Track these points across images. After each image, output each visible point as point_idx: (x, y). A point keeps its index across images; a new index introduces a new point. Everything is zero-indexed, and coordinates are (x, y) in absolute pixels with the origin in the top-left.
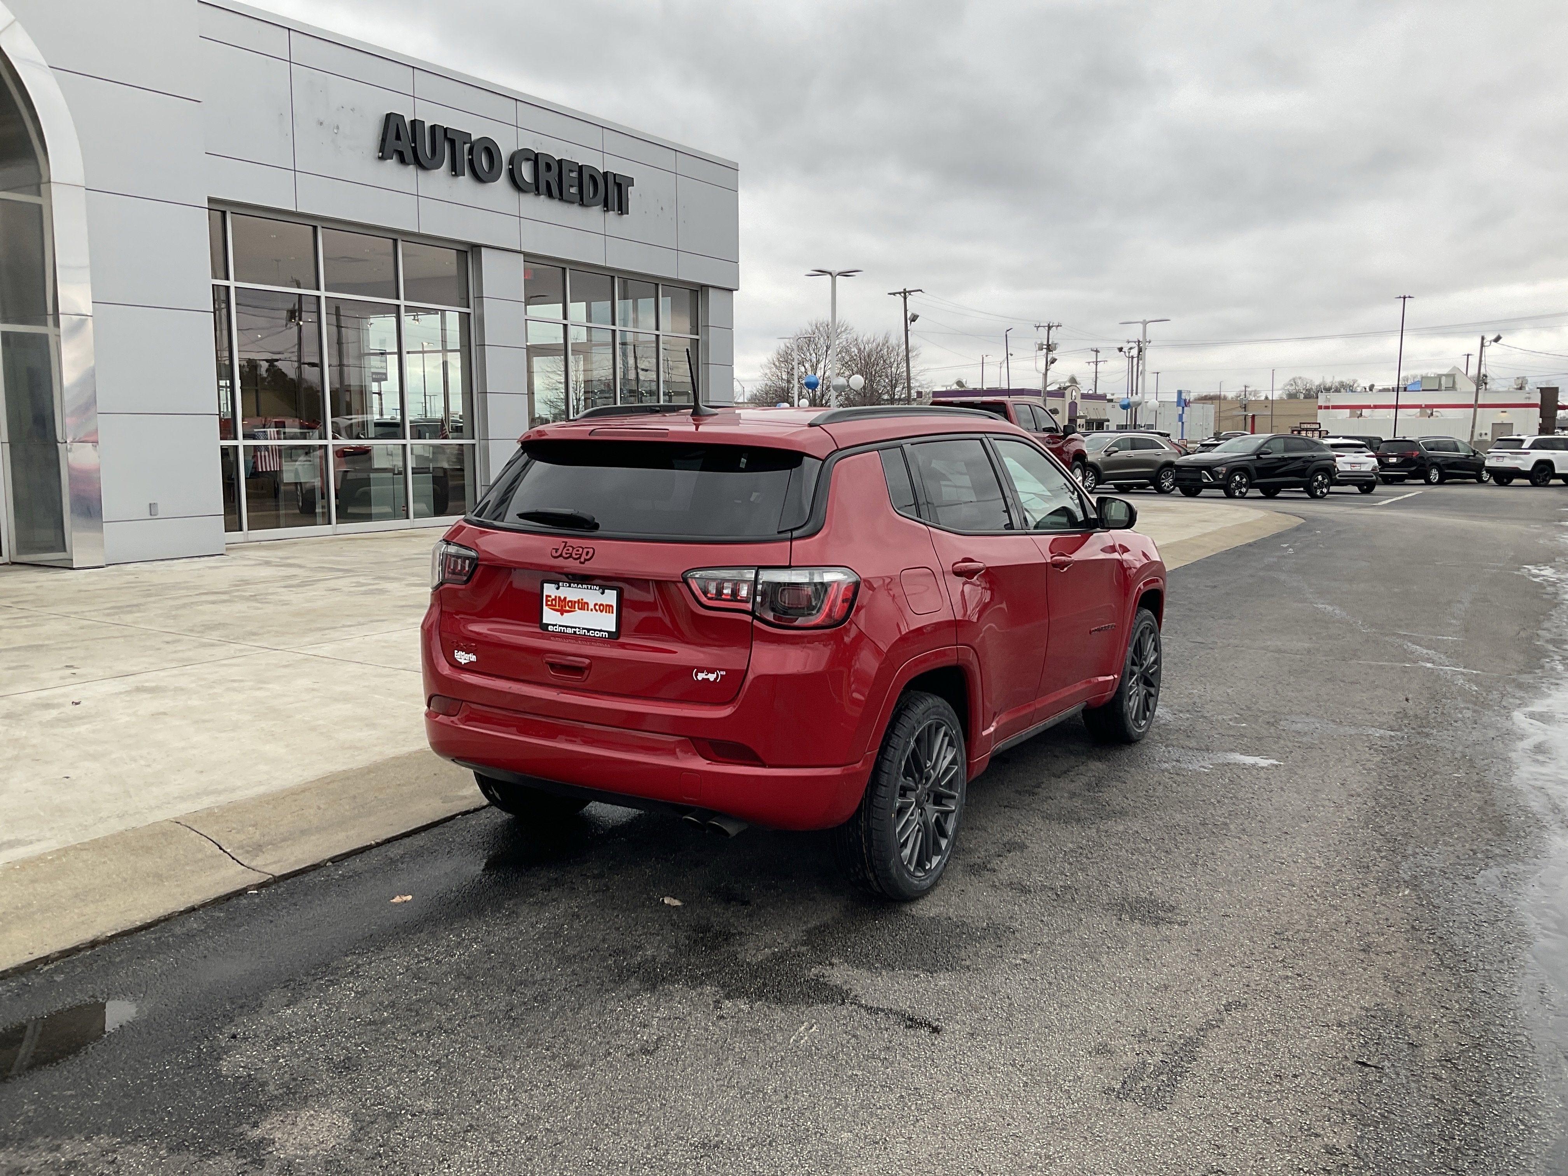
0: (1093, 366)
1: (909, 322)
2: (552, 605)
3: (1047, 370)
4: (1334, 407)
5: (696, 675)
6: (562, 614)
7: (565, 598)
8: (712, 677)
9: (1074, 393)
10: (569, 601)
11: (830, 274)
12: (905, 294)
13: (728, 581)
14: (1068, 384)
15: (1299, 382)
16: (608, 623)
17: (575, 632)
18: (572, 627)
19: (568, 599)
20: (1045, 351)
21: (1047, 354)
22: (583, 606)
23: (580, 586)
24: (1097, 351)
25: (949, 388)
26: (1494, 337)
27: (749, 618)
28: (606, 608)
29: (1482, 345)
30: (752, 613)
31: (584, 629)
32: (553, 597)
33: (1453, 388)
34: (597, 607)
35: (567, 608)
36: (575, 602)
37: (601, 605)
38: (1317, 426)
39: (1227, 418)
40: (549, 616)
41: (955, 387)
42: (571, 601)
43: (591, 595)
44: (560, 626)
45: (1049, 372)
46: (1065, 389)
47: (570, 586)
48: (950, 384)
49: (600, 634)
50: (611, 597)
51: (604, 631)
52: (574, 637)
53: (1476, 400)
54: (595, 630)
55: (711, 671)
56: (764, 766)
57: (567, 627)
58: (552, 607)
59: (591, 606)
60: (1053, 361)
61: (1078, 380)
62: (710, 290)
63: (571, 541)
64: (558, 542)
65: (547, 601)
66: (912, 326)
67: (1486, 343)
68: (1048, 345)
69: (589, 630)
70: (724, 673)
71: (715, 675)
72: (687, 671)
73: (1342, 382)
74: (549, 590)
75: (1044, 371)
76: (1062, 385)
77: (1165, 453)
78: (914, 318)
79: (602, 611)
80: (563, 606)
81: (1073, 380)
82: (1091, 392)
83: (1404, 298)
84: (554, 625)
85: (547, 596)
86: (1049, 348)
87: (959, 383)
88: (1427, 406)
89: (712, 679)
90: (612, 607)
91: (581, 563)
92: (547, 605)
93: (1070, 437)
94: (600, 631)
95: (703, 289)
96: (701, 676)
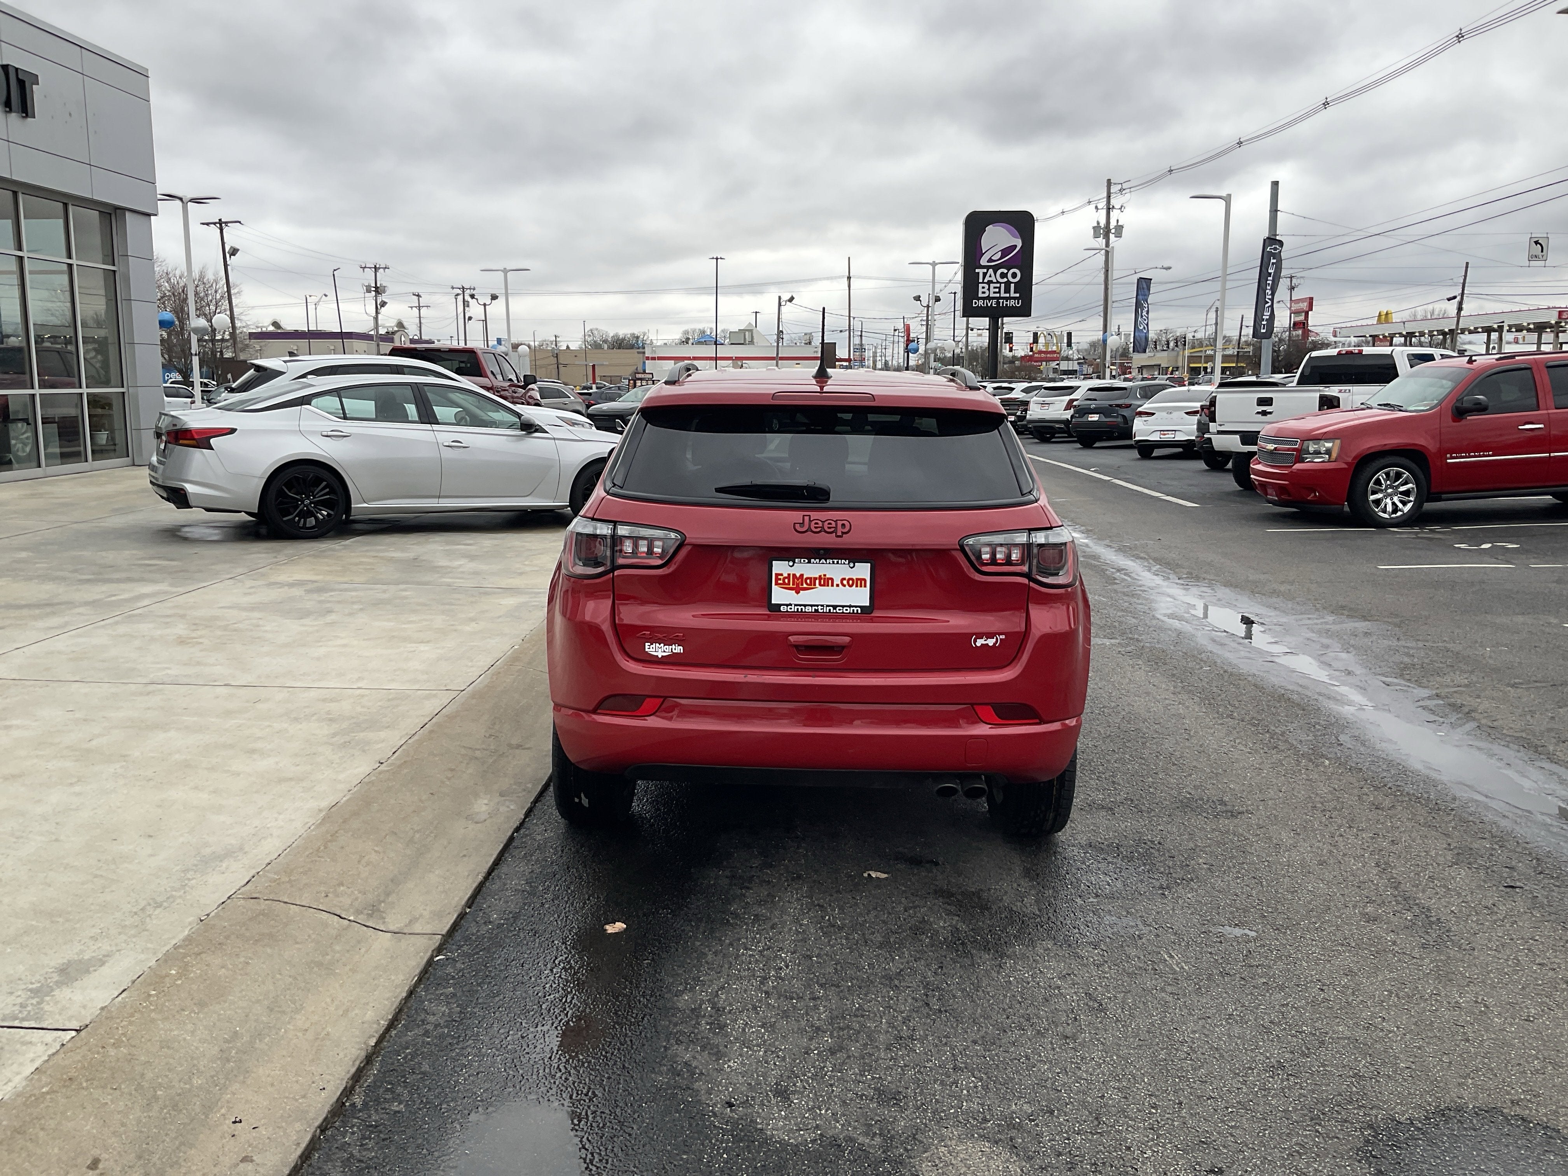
0: (416, 310)
1: (228, 256)
2: (784, 583)
3: (377, 313)
4: (660, 358)
5: (975, 641)
6: (798, 593)
7: (802, 575)
8: (991, 642)
9: (403, 339)
10: (807, 578)
11: (181, 199)
12: (221, 225)
13: (1001, 545)
14: (396, 329)
15: (596, 332)
16: (861, 597)
17: (816, 611)
18: (812, 606)
19: (805, 577)
20: (373, 293)
21: (376, 296)
22: (826, 581)
23: (823, 561)
24: (418, 296)
25: (264, 329)
26: (788, 297)
27: (1025, 581)
28: (860, 582)
29: (780, 305)
30: (1028, 576)
31: (828, 606)
32: (785, 575)
33: (752, 342)
34: (845, 582)
35: (805, 586)
36: (815, 579)
37: (849, 579)
38: (651, 376)
39: (541, 367)
40: (779, 596)
41: (271, 328)
42: (810, 578)
43: (838, 570)
44: (796, 605)
45: (380, 316)
46: (393, 333)
47: (809, 562)
48: (266, 325)
49: (849, 610)
50: (863, 570)
51: (856, 607)
52: (816, 615)
53: (778, 354)
54: (843, 607)
55: (990, 636)
56: (1042, 722)
57: (805, 606)
58: (785, 585)
59: (837, 581)
60: (384, 304)
61: (405, 324)
62: (128, 214)
63: (814, 515)
64: (797, 516)
65: (777, 579)
66: (232, 261)
67: (783, 303)
68: (376, 287)
69: (835, 607)
70: (1003, 637)
71: (994, 640)
72: (966, 637)
73: (634, 334)
74: (780, 567)
75: (374, 314)
76: (390, 330)
77: (572, 402)
78: (234, 251)
79: (851, 586)
80: (798, 584)
81: (400, 325)
82: (416, 337)
83: (717, 259)
84: (787, 605)
85: (777, 575)
86: (378, 290)
87: (275, 324)
88: (737, 358)
89: (991, 644)
90: (865, 580)
91: (837, 536)
92: (777, 584)
93: (530, 387)
94: (850, 606)
95: (118, 211)
96: (979, 642)
